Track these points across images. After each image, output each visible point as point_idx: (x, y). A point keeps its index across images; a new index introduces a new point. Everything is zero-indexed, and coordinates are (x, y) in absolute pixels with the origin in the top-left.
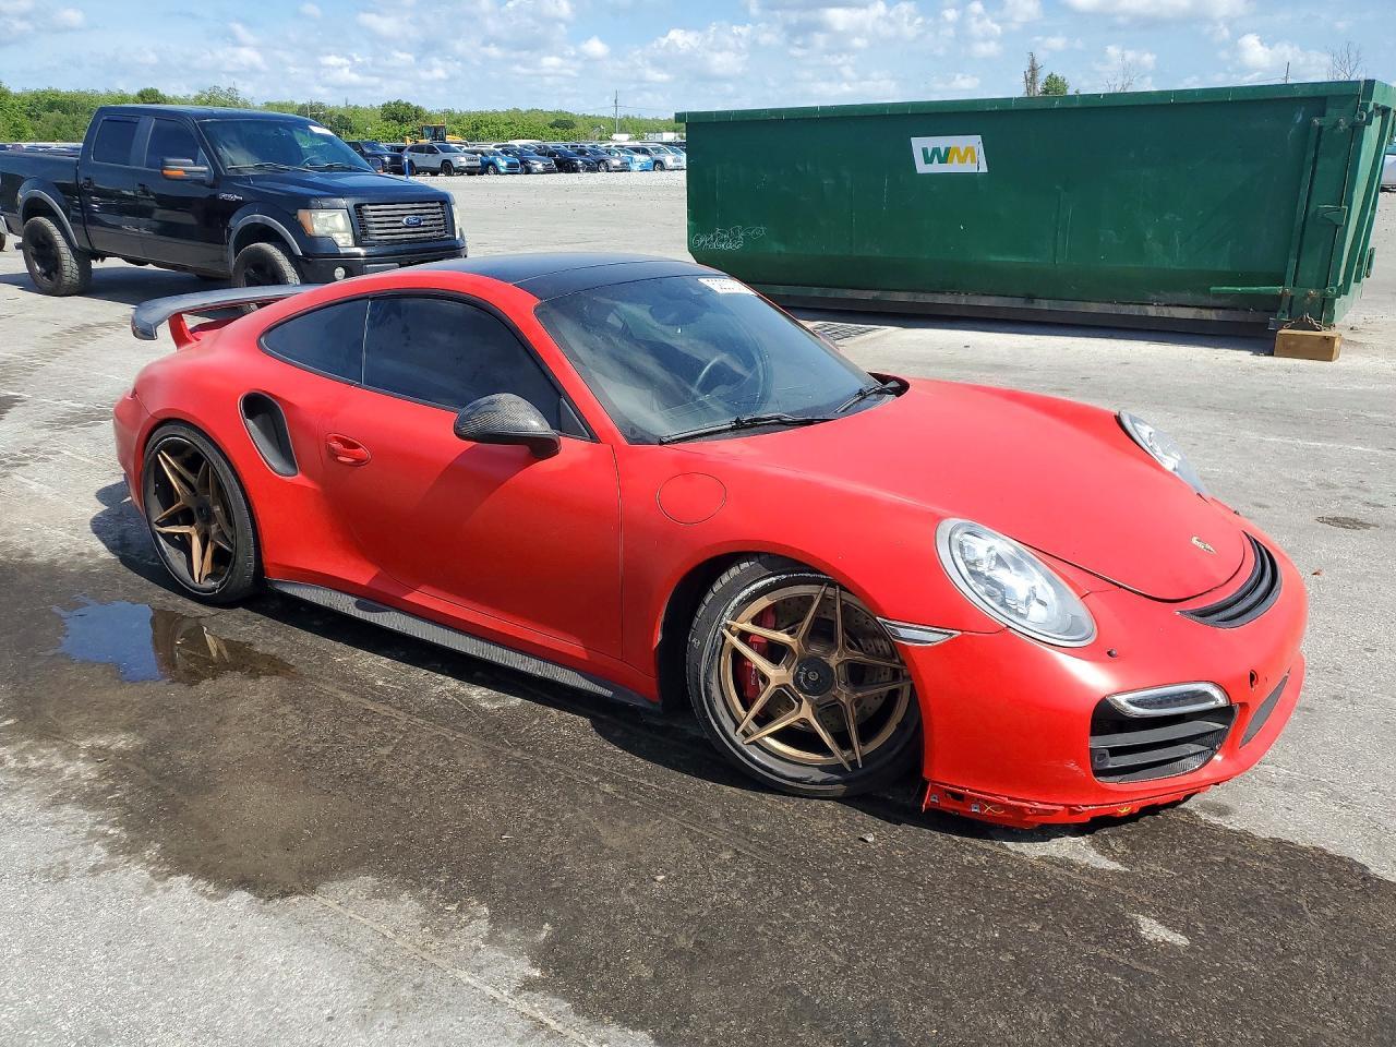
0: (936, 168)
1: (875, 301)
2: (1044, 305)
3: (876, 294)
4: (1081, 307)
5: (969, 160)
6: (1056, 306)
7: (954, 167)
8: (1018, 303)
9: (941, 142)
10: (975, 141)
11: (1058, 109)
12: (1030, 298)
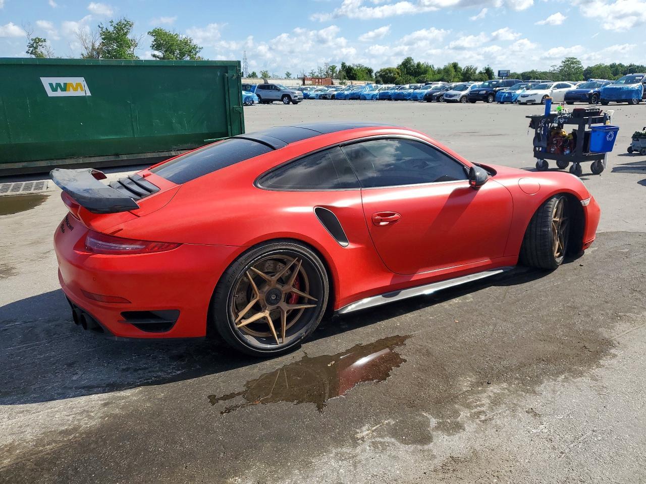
0: (59, 93)
1: (24, 168)
2: (125, 157)
3: (25, 164)
4: (142, 156)
5: (79, 89)
6: (131, 157)
7: (70, 93)
8: (112, 158)
9: (62, 80)
10: (81, 80)
11: (123, 66)
12: (117, 155)
